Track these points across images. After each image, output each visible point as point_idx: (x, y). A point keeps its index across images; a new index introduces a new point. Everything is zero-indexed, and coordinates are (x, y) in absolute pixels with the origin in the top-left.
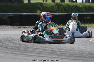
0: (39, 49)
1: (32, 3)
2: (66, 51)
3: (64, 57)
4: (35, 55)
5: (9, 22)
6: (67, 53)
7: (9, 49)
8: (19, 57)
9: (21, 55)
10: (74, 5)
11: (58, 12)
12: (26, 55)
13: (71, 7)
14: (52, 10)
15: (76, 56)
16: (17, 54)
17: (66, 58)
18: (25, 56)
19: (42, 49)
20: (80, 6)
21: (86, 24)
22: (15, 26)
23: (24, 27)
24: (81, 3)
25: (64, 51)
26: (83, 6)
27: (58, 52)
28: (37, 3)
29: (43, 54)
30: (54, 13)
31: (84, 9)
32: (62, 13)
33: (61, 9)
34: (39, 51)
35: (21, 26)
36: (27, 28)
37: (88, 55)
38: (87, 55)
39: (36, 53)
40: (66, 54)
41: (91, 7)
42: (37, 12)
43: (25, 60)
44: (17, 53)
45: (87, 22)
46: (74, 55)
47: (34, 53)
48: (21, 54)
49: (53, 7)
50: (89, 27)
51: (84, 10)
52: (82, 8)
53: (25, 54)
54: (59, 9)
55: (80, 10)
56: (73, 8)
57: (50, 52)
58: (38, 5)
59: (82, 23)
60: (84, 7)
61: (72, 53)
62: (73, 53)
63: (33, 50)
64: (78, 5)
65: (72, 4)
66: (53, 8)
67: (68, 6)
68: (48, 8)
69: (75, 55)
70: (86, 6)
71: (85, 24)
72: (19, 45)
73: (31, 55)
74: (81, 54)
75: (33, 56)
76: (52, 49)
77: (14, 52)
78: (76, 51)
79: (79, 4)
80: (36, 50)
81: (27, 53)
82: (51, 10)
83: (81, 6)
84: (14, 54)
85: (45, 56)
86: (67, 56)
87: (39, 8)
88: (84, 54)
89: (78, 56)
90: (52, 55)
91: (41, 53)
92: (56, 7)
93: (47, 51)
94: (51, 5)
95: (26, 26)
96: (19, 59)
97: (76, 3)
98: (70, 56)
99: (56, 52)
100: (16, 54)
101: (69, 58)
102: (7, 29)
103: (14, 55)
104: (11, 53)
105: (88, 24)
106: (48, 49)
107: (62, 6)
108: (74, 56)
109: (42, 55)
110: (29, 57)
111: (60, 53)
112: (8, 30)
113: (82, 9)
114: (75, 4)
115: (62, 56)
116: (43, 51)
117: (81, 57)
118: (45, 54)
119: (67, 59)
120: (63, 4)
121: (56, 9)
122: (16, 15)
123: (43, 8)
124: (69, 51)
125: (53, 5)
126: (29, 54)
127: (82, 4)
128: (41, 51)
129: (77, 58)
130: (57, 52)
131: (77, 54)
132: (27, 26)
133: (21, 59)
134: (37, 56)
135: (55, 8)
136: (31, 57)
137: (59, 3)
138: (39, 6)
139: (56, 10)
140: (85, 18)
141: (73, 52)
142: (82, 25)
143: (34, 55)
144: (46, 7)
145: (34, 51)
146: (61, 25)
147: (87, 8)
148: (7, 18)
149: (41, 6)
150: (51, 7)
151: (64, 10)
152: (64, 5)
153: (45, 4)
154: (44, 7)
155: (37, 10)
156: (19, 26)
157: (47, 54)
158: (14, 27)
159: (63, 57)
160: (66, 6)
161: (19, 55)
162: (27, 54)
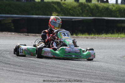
0: (53, 66)
1: (45, 2)
2: (91, 71)
3: (88, 80)
4: (48, 75)
5: (13, 28)
6: (92, 74)
7: (12, 66)
8: (25, 77)
9: (27, 75)
10: (104, 7)
11: (82, 16)
12: (35, 75)
13: (100, 9)
14: (74, 13)
15: (105, 79)
16: (23, 73)
17: (90, 81)
18: (33, 76)
19: (58, 67)
20: (112, 8)
21: (121, 33)
22: (22, 34)
23: (34, 35)
24: (114, 5)
25: (88, 71)
26: (117, 8)
27: (80, 72)
28: (53, 2)
29: (59, 74)
30: (77, 16)
31: (118, 12)
32: (87, 16)
33: (87, 11)
34: (53, 69)
35: (29, 34)
36: (37, 36)
37: (122, 77)
38: (120, 77)
39: (49, 72)
40: (91, 76)
42: (53, 14)
43: (34, 81)
44: (23, 71)
45: (121, 31)
46: (101, 77)
47: (46, 72)
48: (28, 73)
49: (75, 8)
50: (124, 37)
51: (118, 15)
52: (115, 11)
53: (33, 73)
54: (83, 12)
55: (113, 13)
56: (103, 11)
57: (69, 71)
58: (54, 5)
59: (115, 32)
61: (98, 75)
62: (100, 75)
63: (45, 68)
64: (110, 7)
65: (101, 5)
66: (75, 10)
67: (95, 8)
68: (68, 10)
69: (103, 78)
70: (122, 9)
71: (118, 34)
72: (26, 61)
73: (42, 75)
74: (112, 76)
75: (44, 76)
76: (71, 68)
77: (18, 70)
78: (105, 71)
79: (111, 5)
80: (49, 68)
81: (37, 71)
82: (72, 13)
83: (114, 8)
84: (18, 72)
85: (61, 77)
86: (92, 78)
87: (56, 9)
88: (116, 76)
89: (107, 78)
90: (72, 76)
91: (56, 73)
92: (80, 8)
93: (65, 71)
94: (72, 6)
95: (37, 35)
96: (25, 80)
97: (107, 4)
98: (96, 78)
99: (76, 72)
100: (21, 73)
101: (95, 81)
102: (10, 37)
103: (19, 74)
104: (14, 71)
105: (124, 34)
106: (66, 67)
107: (87, 8)
108: (101, 79)
109: (57, 76)
110: (39, 77)
111: (83, 73)
112: (11, 39)
114: (105, 5)
115: (86, 78)
116: (59, 70)
117: (111, 80)
118: (62, 74)
119: (92, 82)
120: (89, 4)
121: (79, 11)
122: (24, 17)
123: (61, 9)
124: (95, 71)
125: (76, 6)
126: (39, 74)
127: (116, 6)
128: (56, 70)
129: (105, 81)
130: (78, 72)
131: (106, 75)
132: (38, 33)
133: (27, 79)
134: (50, 77)
135: (77, 10)
136: (42, 77)
137: (84, 4)
138: (56, 6)
139: (80, 13)
140: (119, 25)
141: (101, 73)
142: (115, 35)
143: (46, 74)
144: (65, 8)
145: (47, 69)
146: (86, 33)
147: (122, 11)
148: (10, 21)
149: (58, 6)
150: (72, 9)
151: (91, 14)
152: (90, 6)
153: (64, 4)
154: (63, 8)
155: (52, 12)
156: (27, 34)
157: (64, 75)
158: (19, 35)
159: (86, 80)
160: (93, 8)
161: (25, 74)
162: (36, 73)
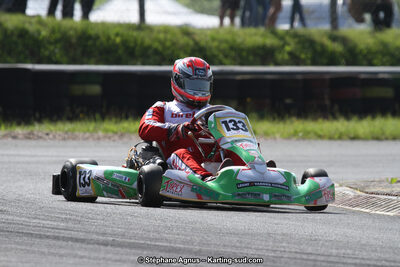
41: (89, 37)
60: (58, 35)
113: (52, 48)
